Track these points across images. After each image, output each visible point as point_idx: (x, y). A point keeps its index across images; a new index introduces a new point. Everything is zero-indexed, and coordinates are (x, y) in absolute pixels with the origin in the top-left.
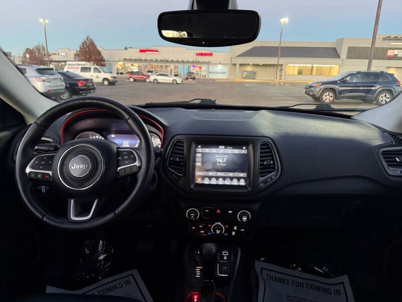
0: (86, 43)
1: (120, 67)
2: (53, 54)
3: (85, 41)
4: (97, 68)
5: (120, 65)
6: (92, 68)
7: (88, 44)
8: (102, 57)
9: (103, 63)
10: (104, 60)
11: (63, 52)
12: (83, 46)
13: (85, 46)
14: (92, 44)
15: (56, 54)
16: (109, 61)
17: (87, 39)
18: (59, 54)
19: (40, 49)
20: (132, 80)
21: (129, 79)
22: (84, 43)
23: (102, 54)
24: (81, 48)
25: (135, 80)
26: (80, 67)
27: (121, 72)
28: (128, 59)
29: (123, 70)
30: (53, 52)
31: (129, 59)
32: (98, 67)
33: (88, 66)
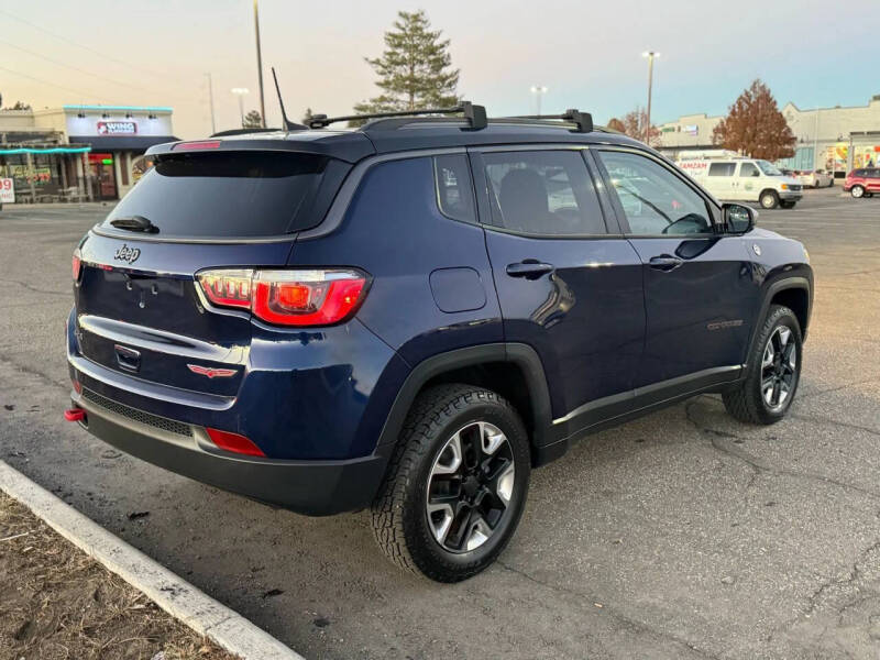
0: (750, 97)
1: (838, 158)
2: (667, 130)
3: (747, 93)
4: (752, 165)
5: (839, 151)
6: (739, 164)
7: (753, 100)
8: (789, 130)
9: (787, 147)
10: (791, 140)
11: (691, 125)
12: (740, 107)
13: (745, 106)
14: (766, 98)
15: (673, 130)
16: (809, 142)
17: (754, 88)
18: (679, 130)
19: (637, 122)
20: (858, 192)
21: (850, 190)
22: (745, 98)
23: (789, 124)
24: (733, 113)
25: (867, 194)
26: (709, 163)
27: (839, 170)
28: (866, 130)
29: (845, 165)
30: (667, 126)
31: (868, 133)
32: (753, 161)
33: (730, 161)
